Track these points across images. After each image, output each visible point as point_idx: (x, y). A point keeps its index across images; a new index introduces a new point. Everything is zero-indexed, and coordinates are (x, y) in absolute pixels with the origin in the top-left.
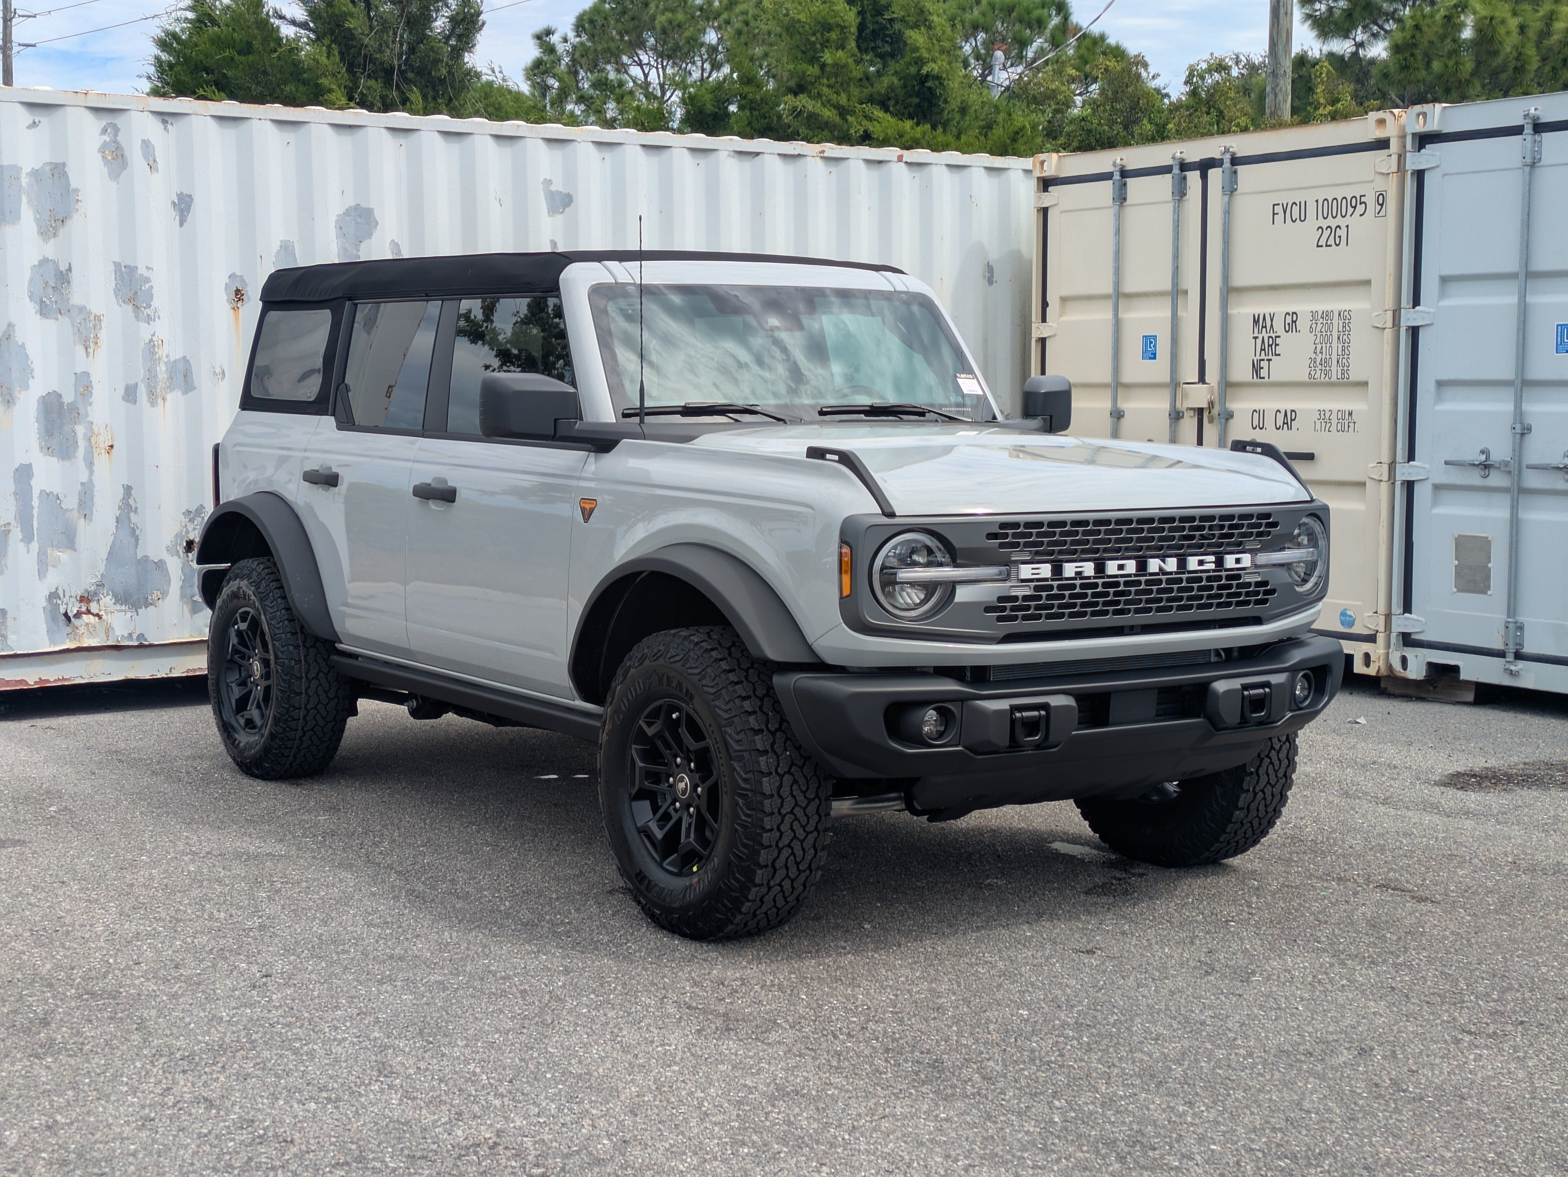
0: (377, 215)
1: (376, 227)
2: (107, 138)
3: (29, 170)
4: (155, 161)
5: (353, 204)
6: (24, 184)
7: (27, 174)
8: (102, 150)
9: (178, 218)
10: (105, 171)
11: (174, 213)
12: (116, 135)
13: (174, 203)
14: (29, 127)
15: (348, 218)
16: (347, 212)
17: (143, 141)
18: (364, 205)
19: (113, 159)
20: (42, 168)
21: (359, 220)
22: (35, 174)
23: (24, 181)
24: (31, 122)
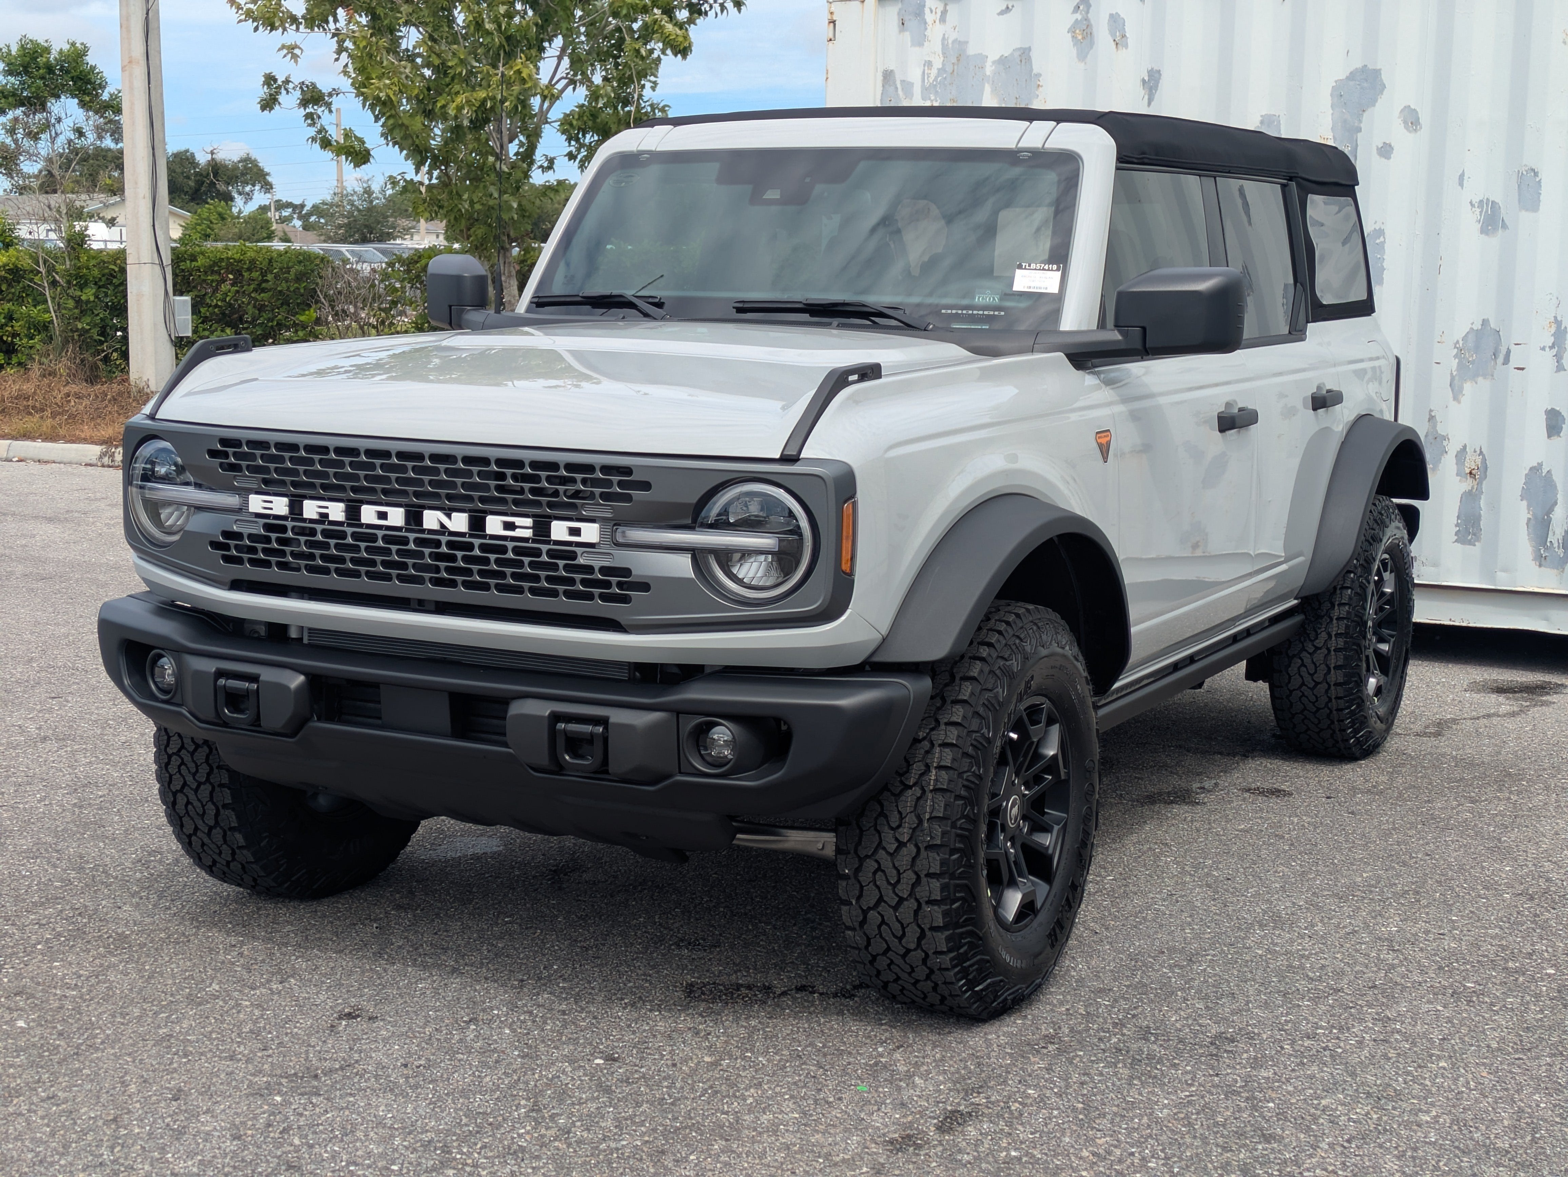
0: (1384, 76)
1: (1381, 92)
2: (1078, 16)
3: (997, 57)
4: (1124, 36)
5: (1359, 65)
6: (988, 73)
7: (994, 62)
8: (1072, 30)
9: (1146, 97)
10: (1074, 51)
11: (1143, 92)
12: (1087, 12)
13: (1144, 81)
14: (1002, 13)
15: (1352, 83)
16: (1352, 76)
17: (1111, 16)
18: (1370, 67)
19: (1083, 38)
20: (1012, 54)
21: (1365, 85)
22: (1002, 61)
23: (989, 69)
24: (1004, 7)
